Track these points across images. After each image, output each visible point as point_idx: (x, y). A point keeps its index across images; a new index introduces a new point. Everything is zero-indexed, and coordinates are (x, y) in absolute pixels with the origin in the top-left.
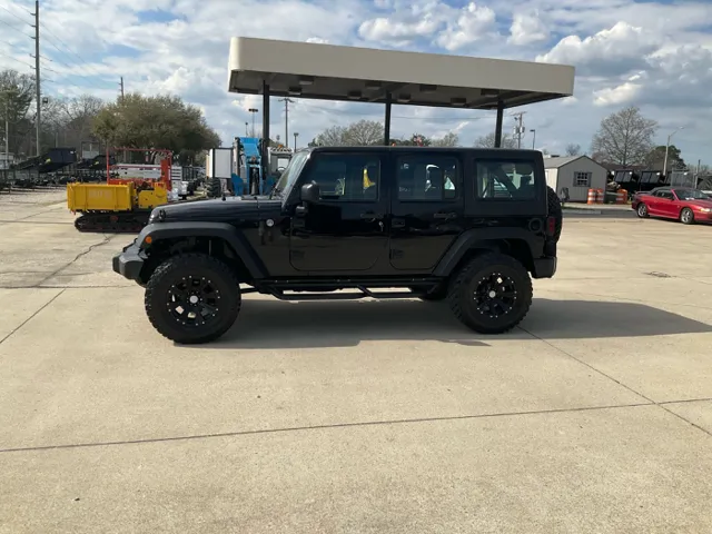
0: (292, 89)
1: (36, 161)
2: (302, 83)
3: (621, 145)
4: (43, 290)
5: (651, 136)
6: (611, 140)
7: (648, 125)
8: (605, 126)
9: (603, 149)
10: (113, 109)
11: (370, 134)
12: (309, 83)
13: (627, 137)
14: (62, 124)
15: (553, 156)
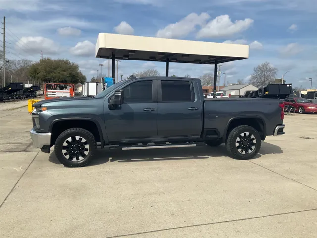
0: (125, 56)
1: (5, 89)
2: (130, 53)
3: (262, 79)
4: (28, 153)
5: (275, 75)
6: (258, 77)
7: (274, 70)
8: (255, 71)
9: (255, 81)
10: (37, 65)
12: (133, 53)
13: (265, 75)
14: (14, 72)
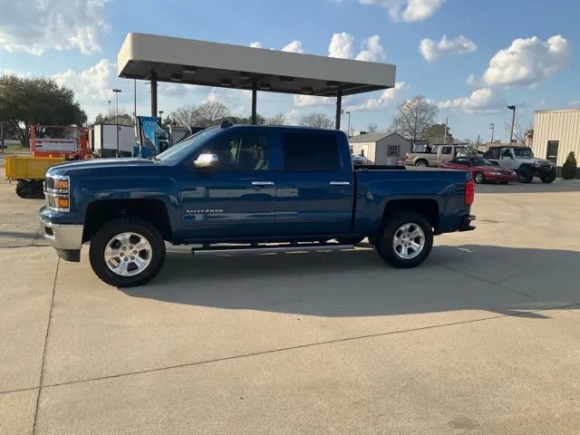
0: (175, 76)
2: (186, 72)
3: (412, 124)
5: (434, 117)
6: (405, 121)
7: (431, 109)
8: (400, 110)
9: (399, 128)
11: (216, 112)
13: (416, 118)
15: (362, 133)
